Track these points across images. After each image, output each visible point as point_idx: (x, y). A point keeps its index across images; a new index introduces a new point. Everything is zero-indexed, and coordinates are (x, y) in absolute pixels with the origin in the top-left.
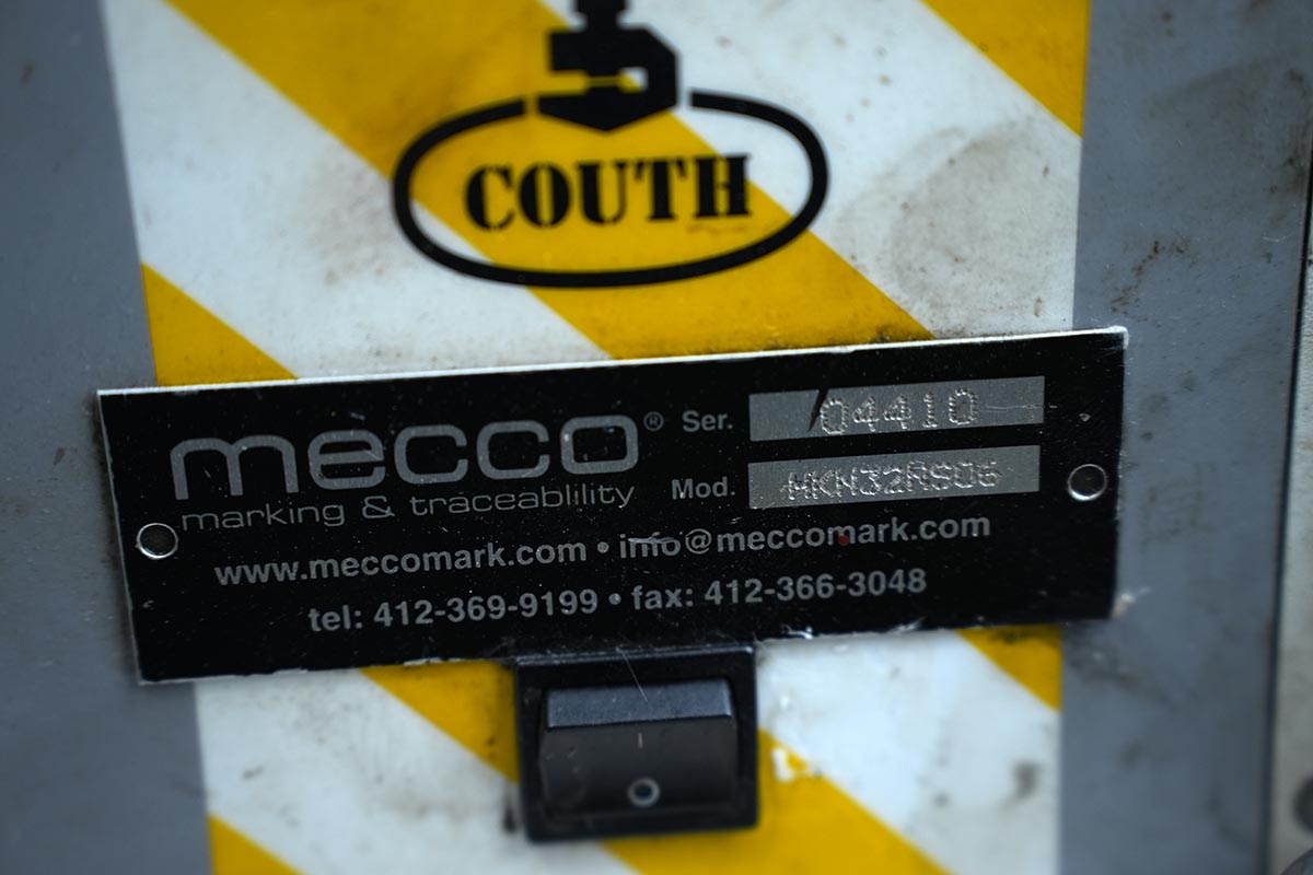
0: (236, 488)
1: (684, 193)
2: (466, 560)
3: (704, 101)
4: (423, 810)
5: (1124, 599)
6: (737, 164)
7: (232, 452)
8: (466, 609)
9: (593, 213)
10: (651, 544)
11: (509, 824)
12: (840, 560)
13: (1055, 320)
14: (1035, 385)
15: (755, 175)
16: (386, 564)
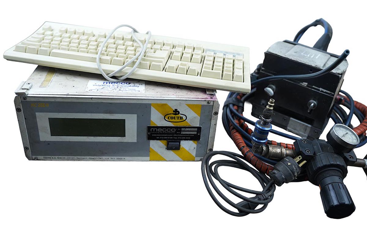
0: (154, 131)
1: (179, 118)
2: (166, 135)
3: (181, 114)
4: (161, 148)
5: (200, 139)
6: (182, 117)
7: (154, 129)
8: (165, 138)
9: (174, 119)
10: (175, 135)
11: (166, 149)
12: (185, 137)
13: (198, 126)
14: (197, 129)
15: (183, 118)
16: (161, 135)
